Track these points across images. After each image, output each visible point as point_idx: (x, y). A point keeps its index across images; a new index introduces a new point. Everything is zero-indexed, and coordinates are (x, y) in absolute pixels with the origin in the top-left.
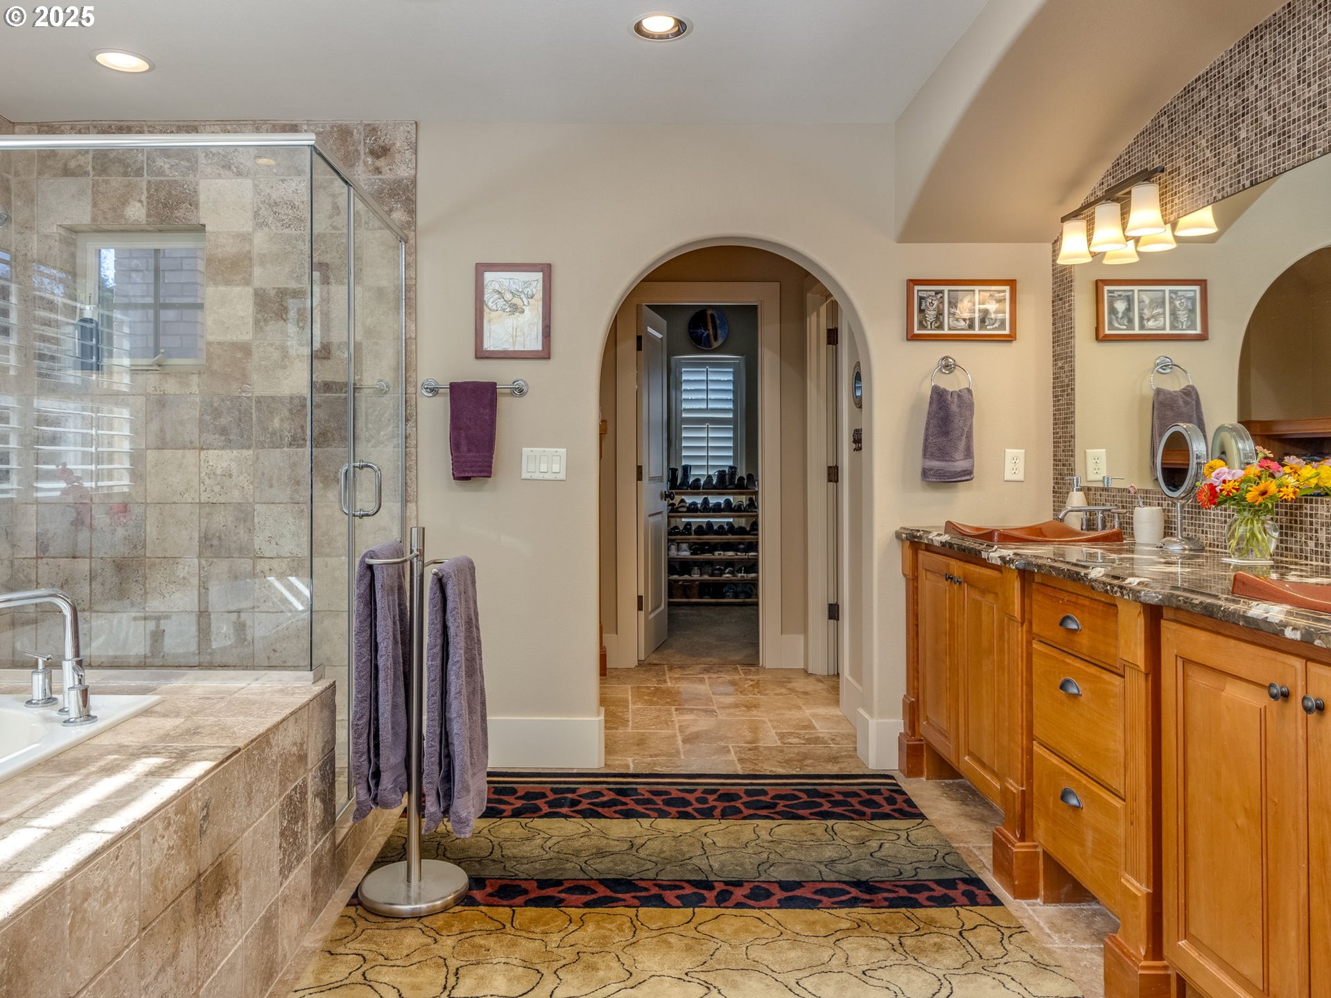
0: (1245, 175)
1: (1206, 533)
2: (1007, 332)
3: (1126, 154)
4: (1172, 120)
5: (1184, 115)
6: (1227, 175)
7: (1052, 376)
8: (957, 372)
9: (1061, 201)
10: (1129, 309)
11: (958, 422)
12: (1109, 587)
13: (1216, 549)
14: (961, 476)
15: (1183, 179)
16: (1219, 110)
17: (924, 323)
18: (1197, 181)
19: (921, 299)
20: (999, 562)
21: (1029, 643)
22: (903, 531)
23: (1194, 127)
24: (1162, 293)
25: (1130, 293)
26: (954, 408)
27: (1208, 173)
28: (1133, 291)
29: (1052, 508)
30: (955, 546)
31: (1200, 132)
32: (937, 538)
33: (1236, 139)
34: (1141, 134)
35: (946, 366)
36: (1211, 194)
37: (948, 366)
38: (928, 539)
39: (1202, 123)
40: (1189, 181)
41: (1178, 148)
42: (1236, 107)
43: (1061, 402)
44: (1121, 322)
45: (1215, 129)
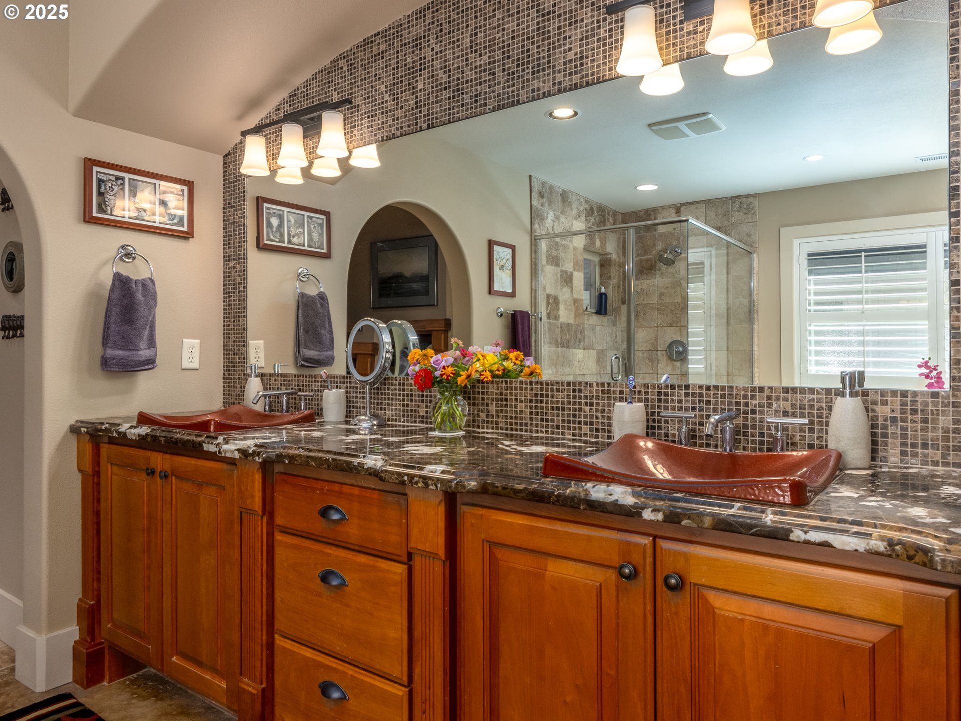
0: (422, 119)
1: (385, 410)
2: (185, 229)
3: (304, 87)
4: (351, 65)
5: (363, 62)
6: (405, 117)
7: (222, 275)
8: (138, 262)
9: (240, 117)
10: (281, 225)
11: (142, 310)
12: (406, 478)
13: (394, 423)
14: (144, 365)
15: (362, 115)
16: (397, 62)
17: (103, 207)
18: (376, 118)
19: (100, 181)
20: (237, 455)
21: (271, 535)
22: (79, 424)
23: (374, 73)
24: (302, 216)
25: (281, 213)
26: (139, 296)
27: (387, 113)
28: (283, 211)
29: (222, 392)
30: (162, 439)
31: (379, 78)
32: (133, 431)
33: (413, 88)
34: (319, 72)
35: (126, 255)
36: (390, 131)
37: (127, 254)
38: (119, 433)
39: (381, 71)
40: (368, 117)
41: (357, 89)
42: (413, 62)
43: (232, 298)
44: (275, 235)
45: (394, 78)
